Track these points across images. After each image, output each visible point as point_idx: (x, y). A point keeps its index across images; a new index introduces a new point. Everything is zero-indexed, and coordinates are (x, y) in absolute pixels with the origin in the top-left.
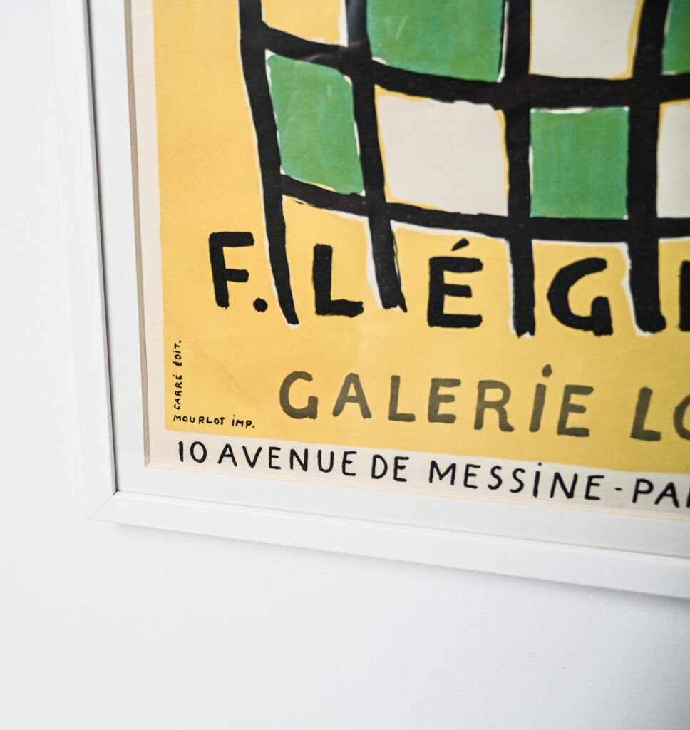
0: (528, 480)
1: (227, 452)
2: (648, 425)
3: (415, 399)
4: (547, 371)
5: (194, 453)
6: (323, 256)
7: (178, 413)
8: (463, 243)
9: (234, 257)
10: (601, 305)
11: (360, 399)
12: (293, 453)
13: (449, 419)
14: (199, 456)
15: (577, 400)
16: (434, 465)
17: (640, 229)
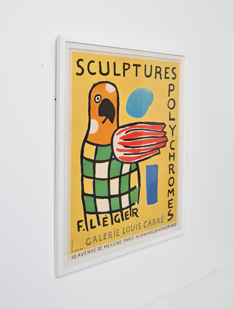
0: (114, 243)
1: (79, 255)
2: (124, 232)
3: (102, 238)
4: (115, 229)
5: (74, 257)
6: (91, 220)
7: (72, 251)
8: (106, 215)
9: (80, 224)
10: (119, 219)
11: (96, 240)
12: (88, 251)
13: (106, 239)
14: (75, 257)
15: (118, 231)
16: (105, 246)
17: (121, 210)
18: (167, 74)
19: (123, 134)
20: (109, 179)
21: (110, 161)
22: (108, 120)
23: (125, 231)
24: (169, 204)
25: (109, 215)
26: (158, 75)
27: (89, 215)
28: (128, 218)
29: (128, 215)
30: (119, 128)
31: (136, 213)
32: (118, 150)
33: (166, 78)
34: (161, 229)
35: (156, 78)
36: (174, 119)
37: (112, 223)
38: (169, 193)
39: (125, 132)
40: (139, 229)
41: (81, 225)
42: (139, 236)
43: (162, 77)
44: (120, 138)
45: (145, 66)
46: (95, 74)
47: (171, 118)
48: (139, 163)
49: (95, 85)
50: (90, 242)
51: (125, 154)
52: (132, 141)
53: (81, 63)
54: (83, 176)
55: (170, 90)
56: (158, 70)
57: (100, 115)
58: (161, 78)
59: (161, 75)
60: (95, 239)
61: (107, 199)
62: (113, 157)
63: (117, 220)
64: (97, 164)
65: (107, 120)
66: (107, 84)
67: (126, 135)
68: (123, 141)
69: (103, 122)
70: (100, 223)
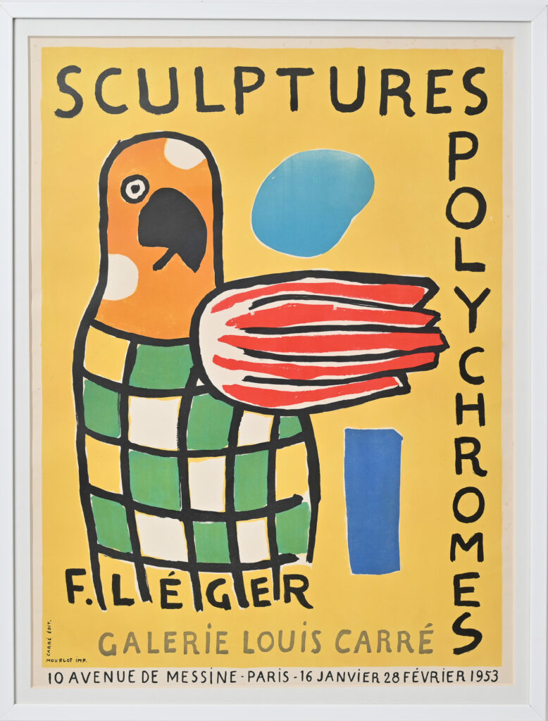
0: (207, 675)
1: (73, 676)
2: (249, 647)
3: (158, 643)
4: (210, 626)
5: (56, 679)
6: (116, 579)
7: (49, 658)
8: (172, 573)
10: (225, 597)
11: (135, 644)
12: (106, 674)
13: (173, 650)
14: (59, 680)
15: (222, 638)
16: (169, 673)
17: (236, 567)
18: (436, 96)
19: (242, 309)
20: (183, 455)
21: (187, 394)
22: (176, 258)
23: (252, 644)
24: (458, 591)
25: (184, 576)
26: (395, 102)
27: (108, 558)
28: (267, 603)
29: (265, 591)
30: (221, 286)
31: (300, 593)
32: (218, 360)
33: (431, 109)
34: (419, 675)
35: (383, 111)
36: (479, 267)
37: (199, 606)
38: (458, 546)
39: (249, 302)
40: (316, 651)
41: (79, 584)
42: (315, 676)
43: (412, 106)
44: (229, 323)
45: (334, 71)
46: (123, 109)
47: (465, 260)
48: (313, 417)
49: (121, 146)
50: (114, 646)
51: (248, 379)
52: (280, 336)
53: (70, 79)
54: (83, 431)
55: (454, 157)
56: (395, 82)
57: (146, 241)
58: (410, 113)
59: (407, 99)
60: (131, 641)
61: (177, 520)
62: (199, 383)
63: (219, 599)
64: (133, 401)
65: (173, 259)
66: (170, 141)
67: (252, 312)
68: (243, 333)
69: (159, 265)
70: (151, 593)
